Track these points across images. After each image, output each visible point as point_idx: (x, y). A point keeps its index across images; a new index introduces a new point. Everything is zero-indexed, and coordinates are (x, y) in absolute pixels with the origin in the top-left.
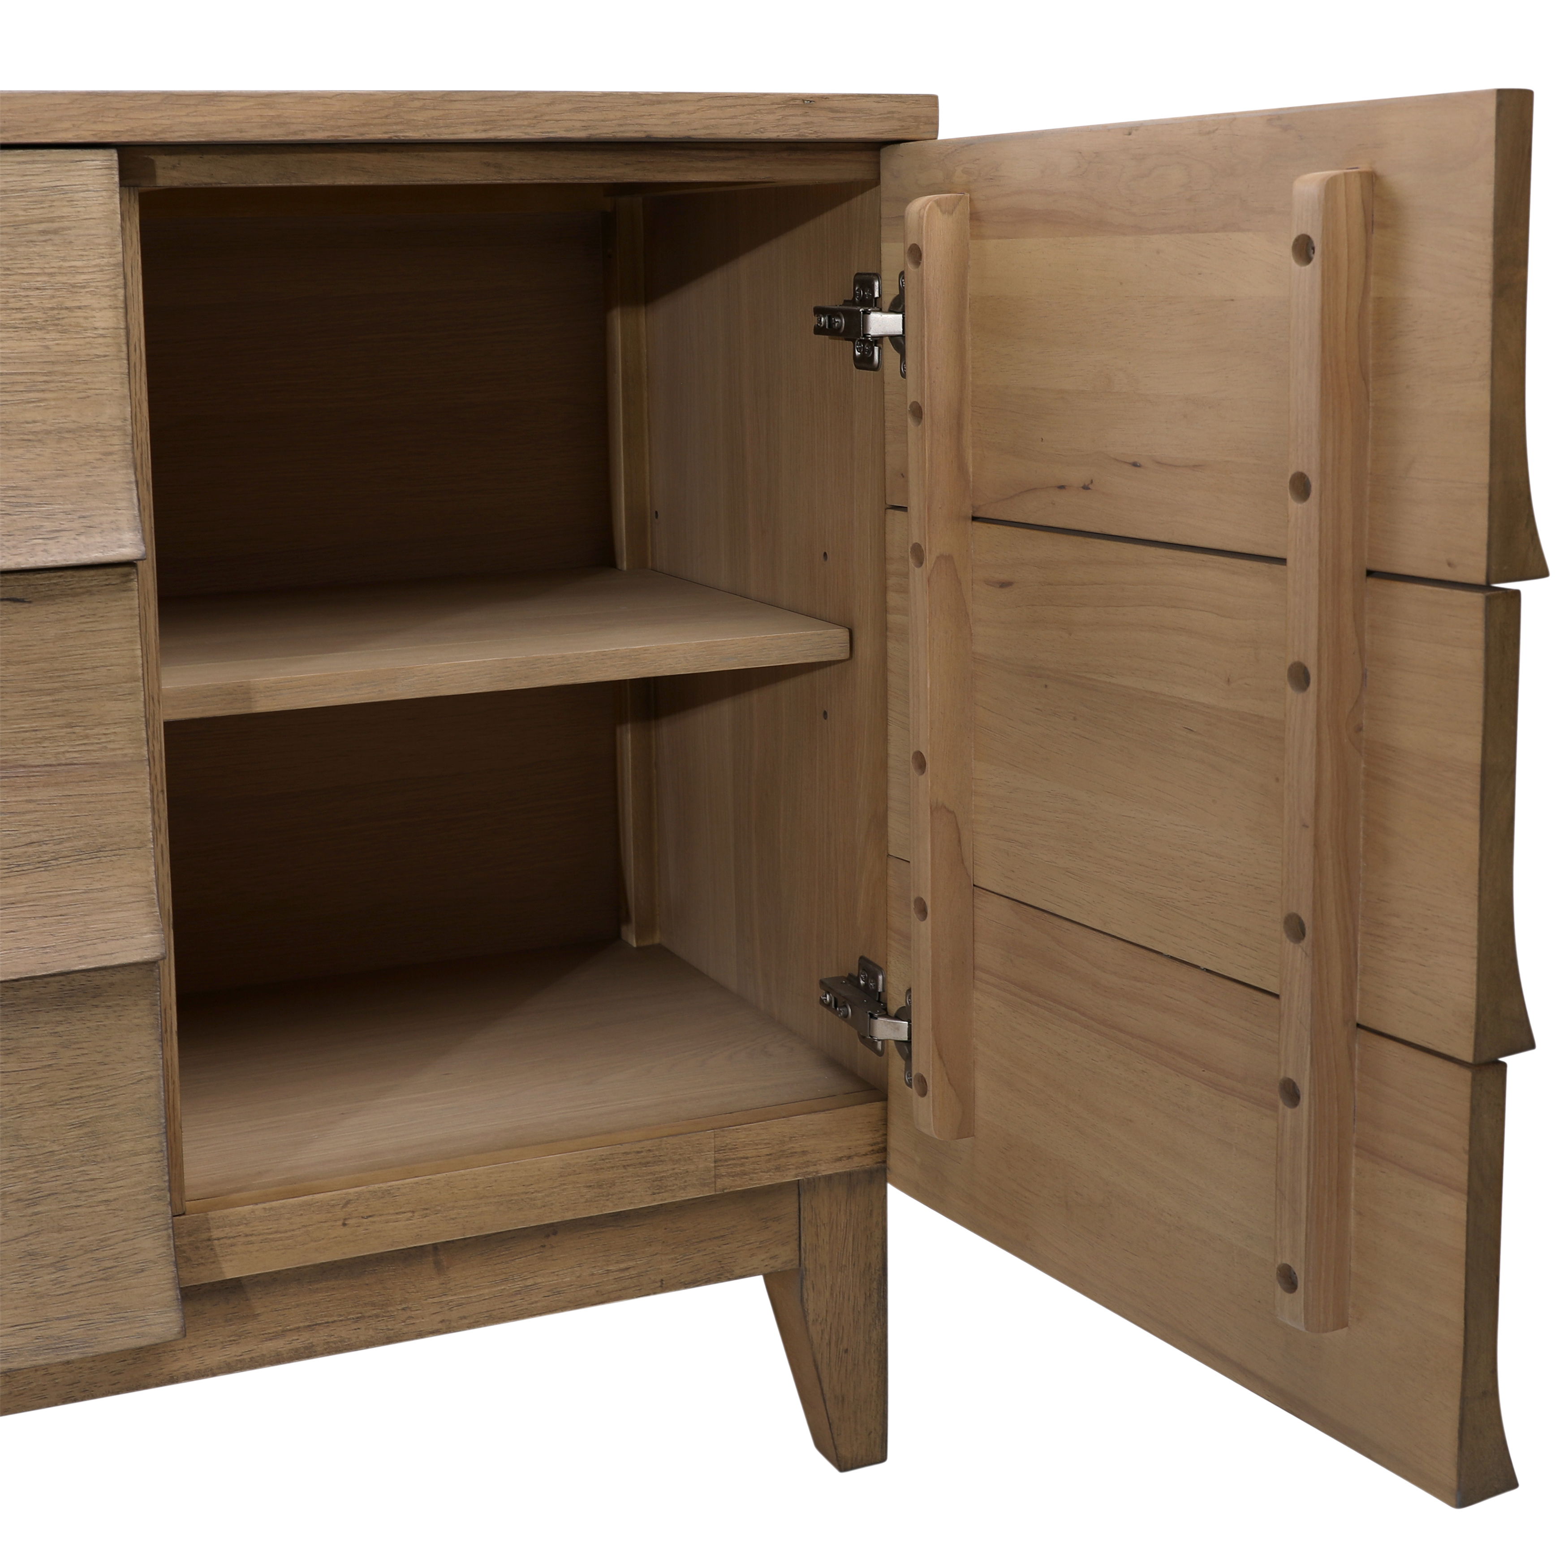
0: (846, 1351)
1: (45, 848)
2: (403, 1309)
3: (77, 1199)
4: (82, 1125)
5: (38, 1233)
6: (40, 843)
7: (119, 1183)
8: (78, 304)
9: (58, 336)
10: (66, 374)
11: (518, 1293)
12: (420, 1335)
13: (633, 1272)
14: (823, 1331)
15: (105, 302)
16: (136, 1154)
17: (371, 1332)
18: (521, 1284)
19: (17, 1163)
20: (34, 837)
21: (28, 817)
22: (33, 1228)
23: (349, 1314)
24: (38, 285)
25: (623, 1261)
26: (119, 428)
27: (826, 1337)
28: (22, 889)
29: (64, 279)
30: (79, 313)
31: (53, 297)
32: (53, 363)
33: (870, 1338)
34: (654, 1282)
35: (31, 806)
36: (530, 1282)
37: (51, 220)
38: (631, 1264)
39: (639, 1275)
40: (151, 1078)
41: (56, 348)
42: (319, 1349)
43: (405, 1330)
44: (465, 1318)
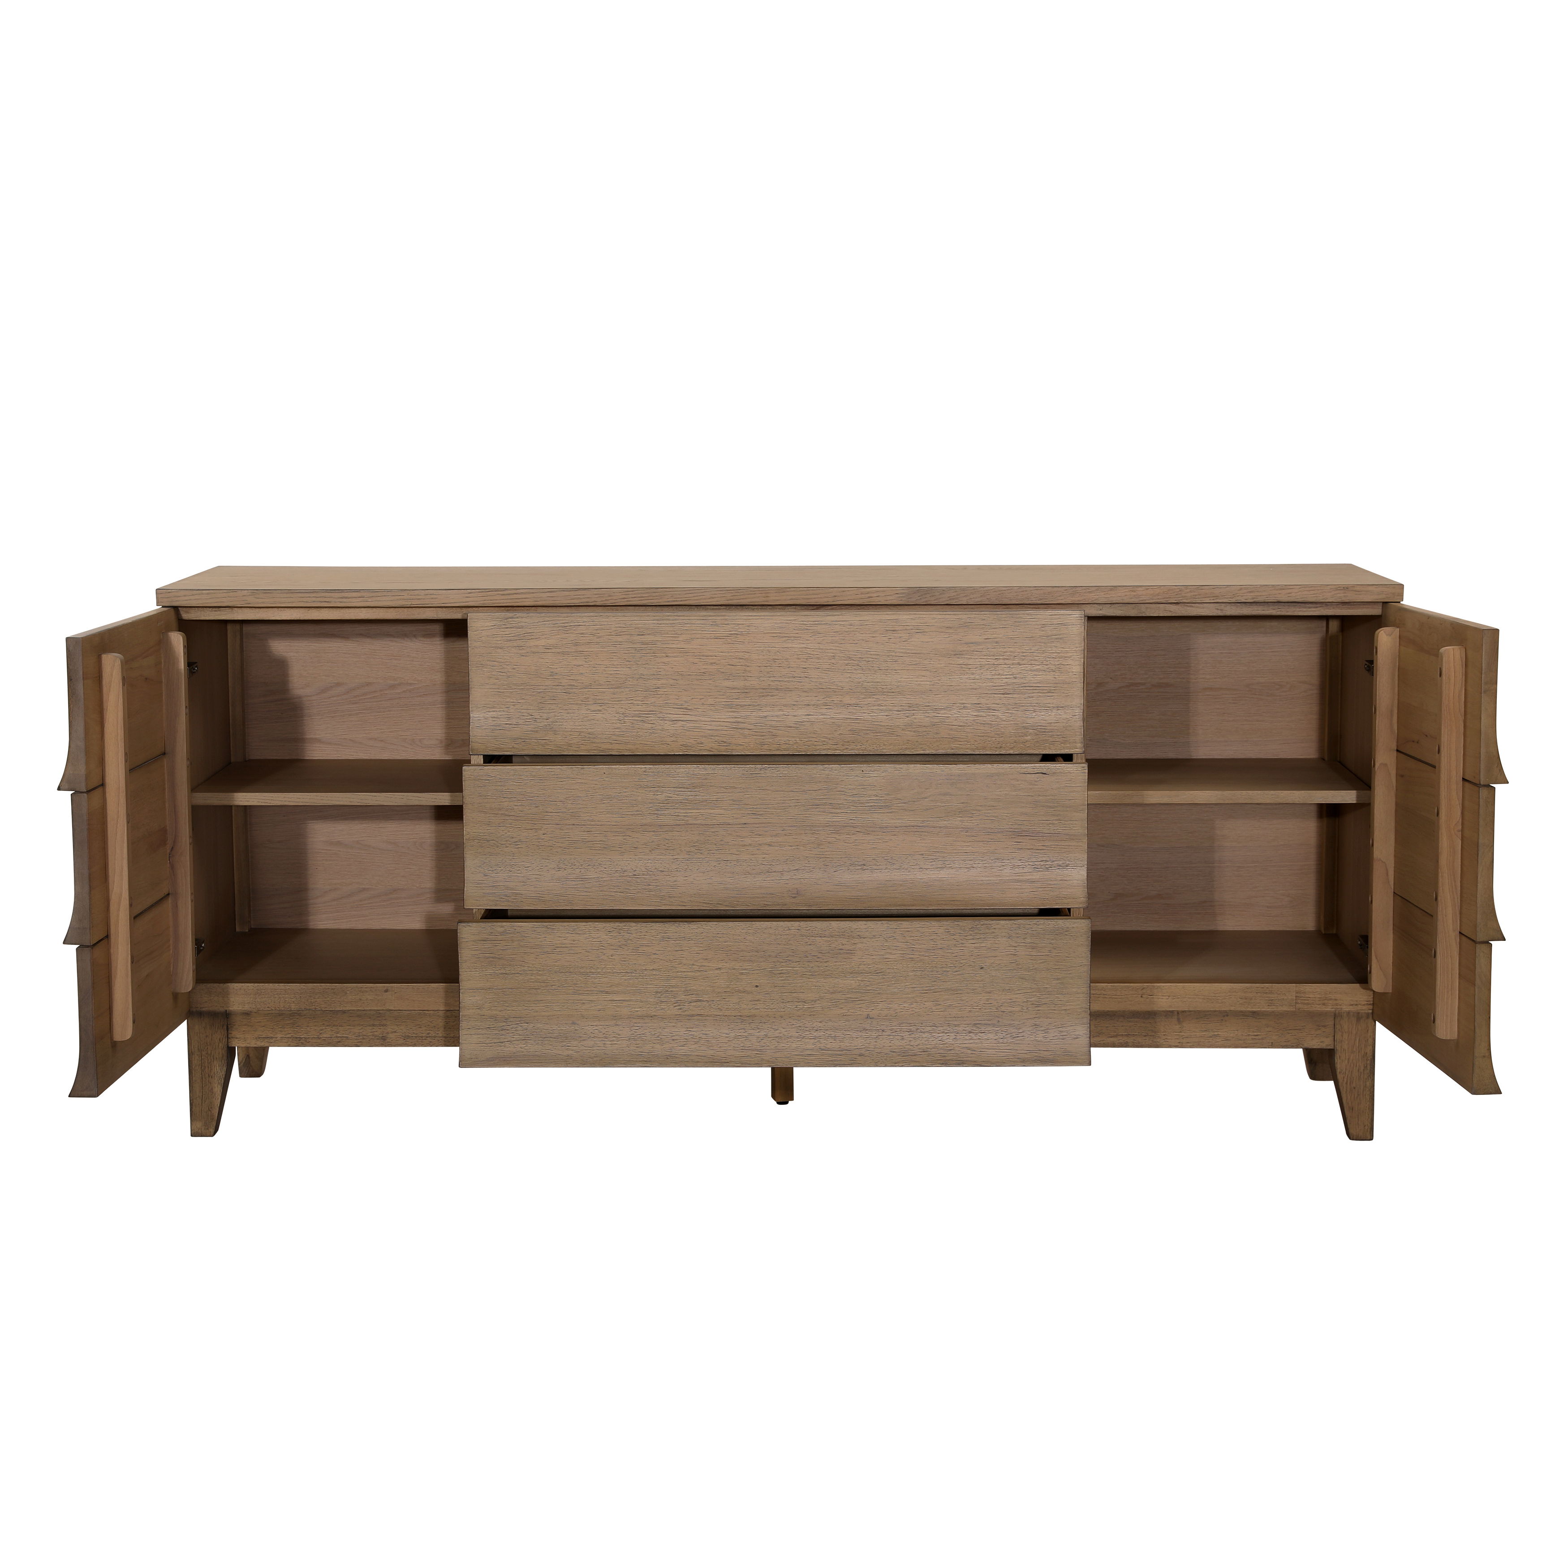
0: (1355, 1088)
1: (1047, 863)
2: (1164, 1035)
3: (1054, 1007)
4: (1058, 979)
5: (1039, 1018)
6: (1046, 861)
7: (1071, 1004)
8: (1067, 664)
9: (1060, 674)
10: (1062, 688)
11: (1211, 1037)
12: (1170, 1046)
13: (1260, 1037)
14: (1344, 1077)
15: (1077, 663)
16: (1078, 993)
17: (1151, 1042)
18: (1213, 1033)
19: (1033, 990)
20: (1044, 859)
21: (1042, 851)
22: (1037, 1016)
23: (1143, 1033)
24: (1054, 656)
25: (1256, 1032)
26: (1079, 707)
27: (1345, 1080)
28: (1038, 877)
29: (1063, 655)
30: (1068, 666)
31: (1059, 661)
32: (1057, 683)
33: (1366, 1085)
34: (1269, 1043)
35: (1044, 848)
36: (1216, 1033)
37: (1059, 635)
38: (1259, 1033)
39: (1262, 1039)
40: (1085, 965)
41: (1059, 678)
42: (1130, 1044)
43: (1164, 1043)
44: (1188, 1043)
